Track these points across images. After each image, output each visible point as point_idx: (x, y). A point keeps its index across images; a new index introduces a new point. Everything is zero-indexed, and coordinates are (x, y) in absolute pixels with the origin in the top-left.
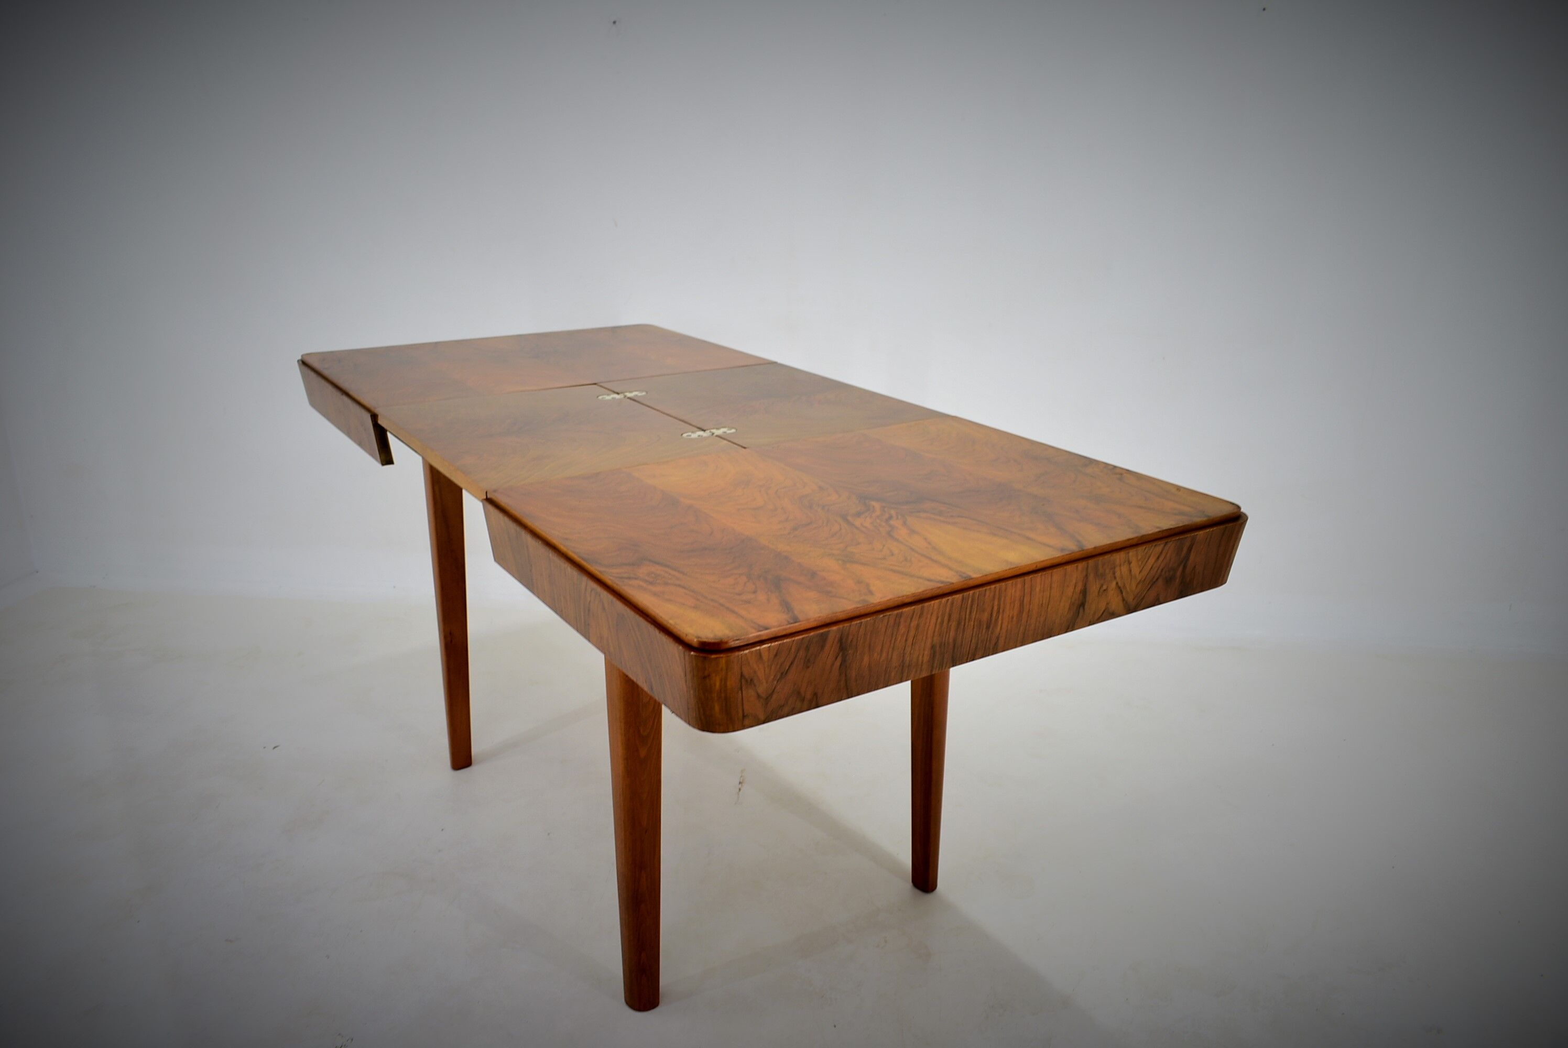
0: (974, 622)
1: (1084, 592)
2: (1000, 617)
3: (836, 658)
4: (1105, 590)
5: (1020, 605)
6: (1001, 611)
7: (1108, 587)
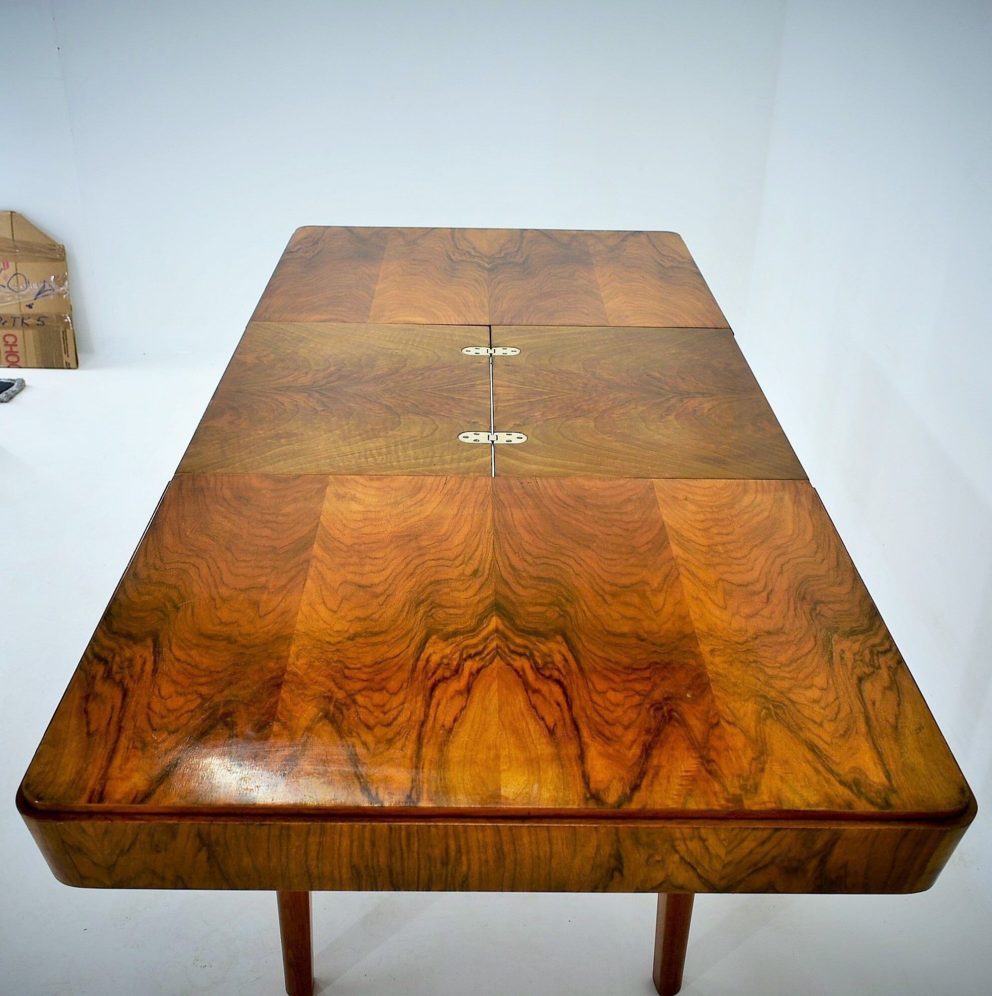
0: (418, 854)
1: (618, 857)
2: (464, 858)
3: (199, 851)
4: (659, 861)
5: (497, 852)
6: (463, 850)
7: (663, 859)
